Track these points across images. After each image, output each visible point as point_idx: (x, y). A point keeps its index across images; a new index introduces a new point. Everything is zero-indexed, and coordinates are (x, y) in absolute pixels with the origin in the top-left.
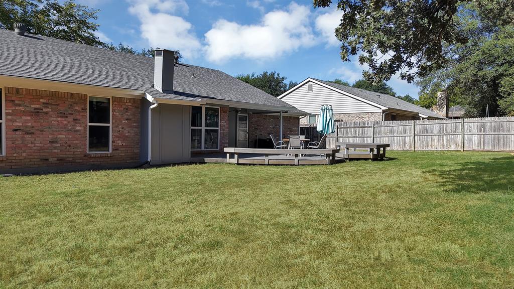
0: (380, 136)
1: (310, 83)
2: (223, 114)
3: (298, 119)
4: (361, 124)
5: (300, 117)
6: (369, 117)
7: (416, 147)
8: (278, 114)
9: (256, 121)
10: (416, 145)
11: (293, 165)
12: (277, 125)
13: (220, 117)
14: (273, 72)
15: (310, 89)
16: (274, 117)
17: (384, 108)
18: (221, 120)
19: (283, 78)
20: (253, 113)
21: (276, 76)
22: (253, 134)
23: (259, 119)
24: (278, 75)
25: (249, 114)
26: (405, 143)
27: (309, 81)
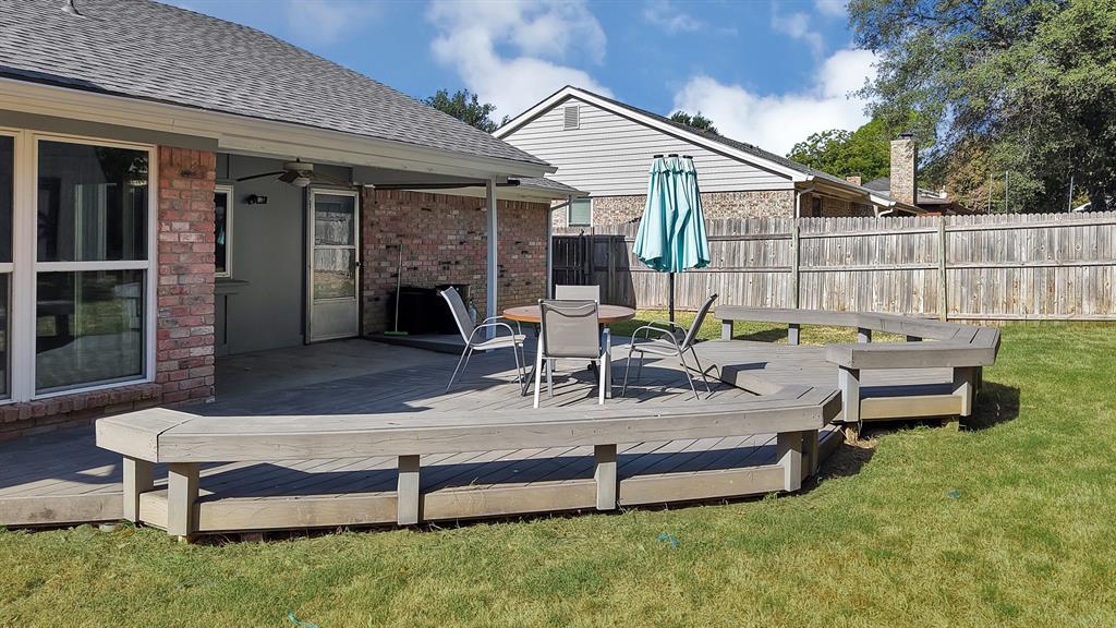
0: (819, 267)
1: (571, 103)
2: (179, 184)
3: (547, 209)
4: (752, 226)
5: (554, 204)
6: (752, 205)
7: (951, 306)
8: (480, 192)
9: (393, 219)
10: (951, 300)
11: (586, 512)
12: (476, 231)
13: (160, 200)
14: (462, 92)
15: (571, 120)
16: (463, 203)
17: (800, 177)
18: (161, 216)
19: (487, 108)
20: (378, 188)
21: (469, 101)
22: (379, 270)
23: (406, 208)
24: (475, 99)
25: (360, 188)
26: (909, 293)
27: (569, 97)
